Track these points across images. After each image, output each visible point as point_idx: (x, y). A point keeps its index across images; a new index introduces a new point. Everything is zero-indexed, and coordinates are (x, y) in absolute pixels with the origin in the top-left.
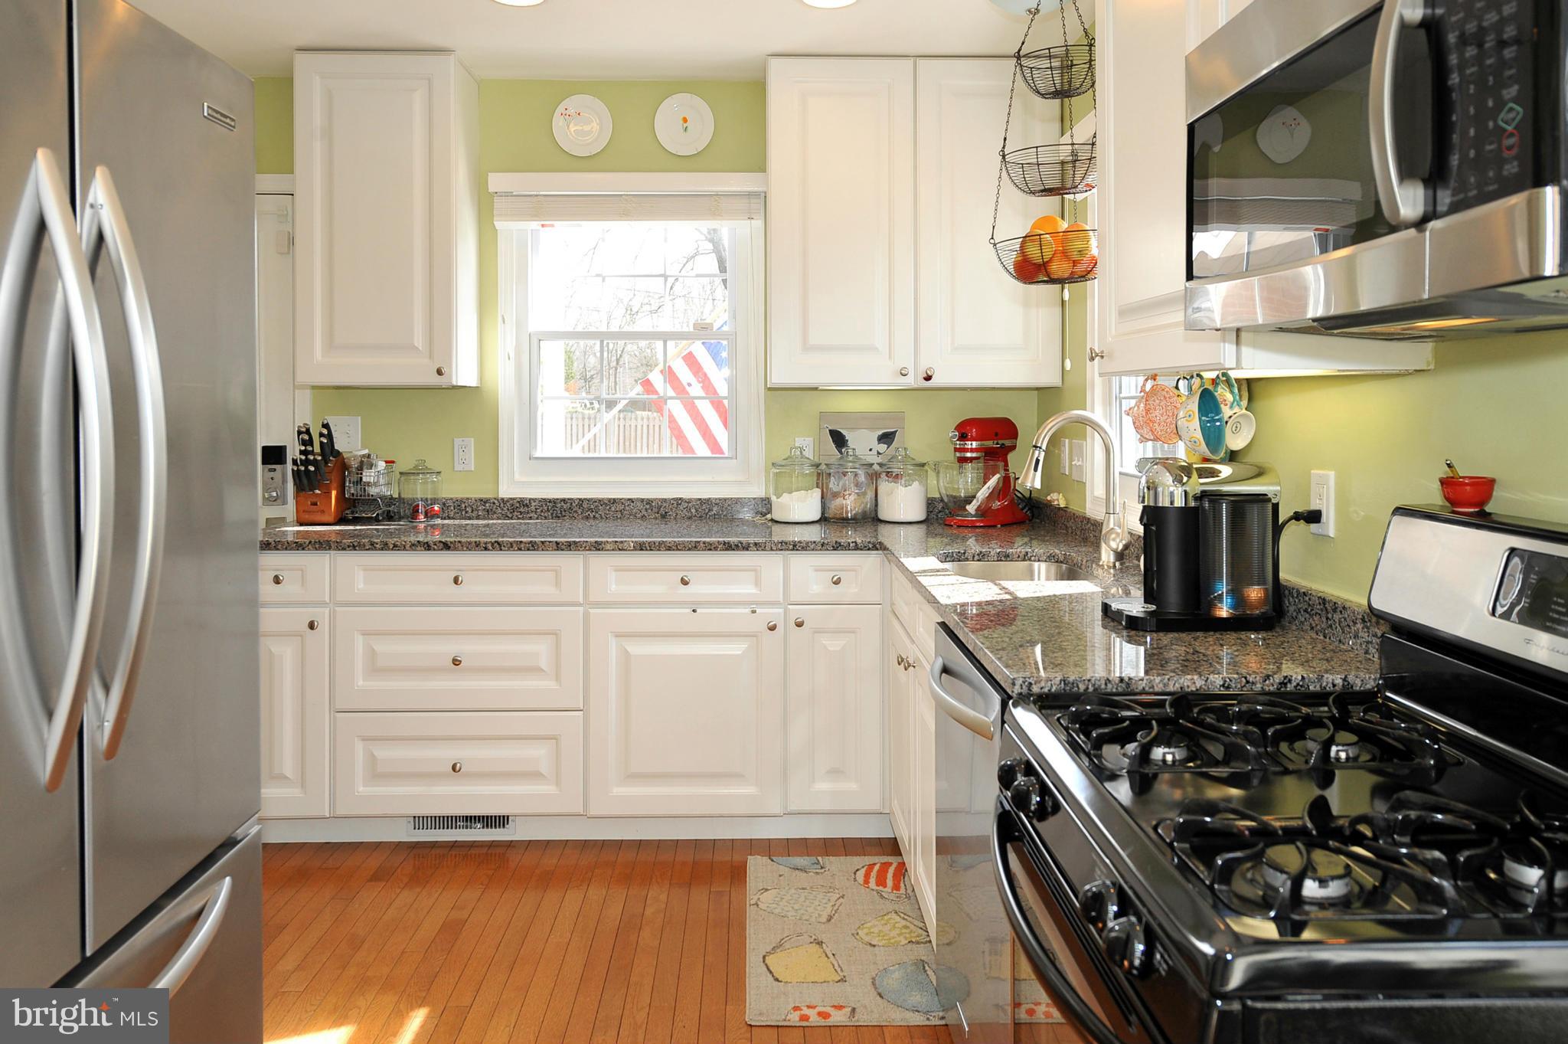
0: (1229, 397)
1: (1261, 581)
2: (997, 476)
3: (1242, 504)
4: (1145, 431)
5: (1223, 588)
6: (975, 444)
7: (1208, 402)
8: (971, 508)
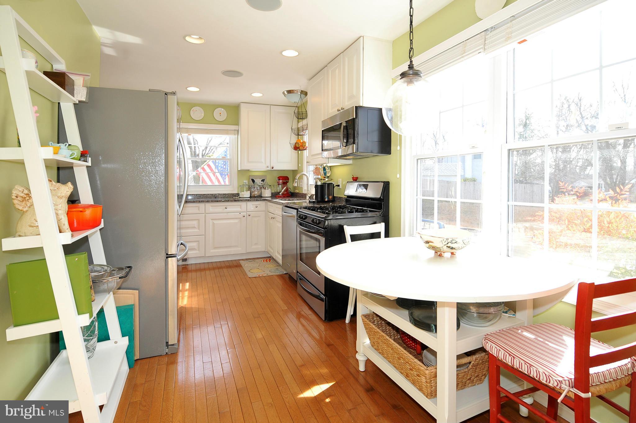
0: (327, 168)
1: (332, 195)
2: (286, 187)
3: (329, 184)
4: (315, 174)
5: (326, 197)
6: (281, 181)
7: (324, 169)
8: (281, 194)
